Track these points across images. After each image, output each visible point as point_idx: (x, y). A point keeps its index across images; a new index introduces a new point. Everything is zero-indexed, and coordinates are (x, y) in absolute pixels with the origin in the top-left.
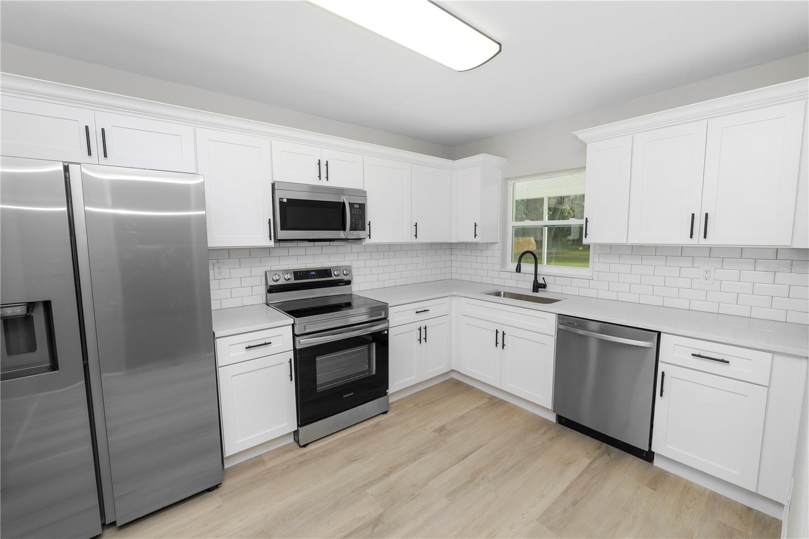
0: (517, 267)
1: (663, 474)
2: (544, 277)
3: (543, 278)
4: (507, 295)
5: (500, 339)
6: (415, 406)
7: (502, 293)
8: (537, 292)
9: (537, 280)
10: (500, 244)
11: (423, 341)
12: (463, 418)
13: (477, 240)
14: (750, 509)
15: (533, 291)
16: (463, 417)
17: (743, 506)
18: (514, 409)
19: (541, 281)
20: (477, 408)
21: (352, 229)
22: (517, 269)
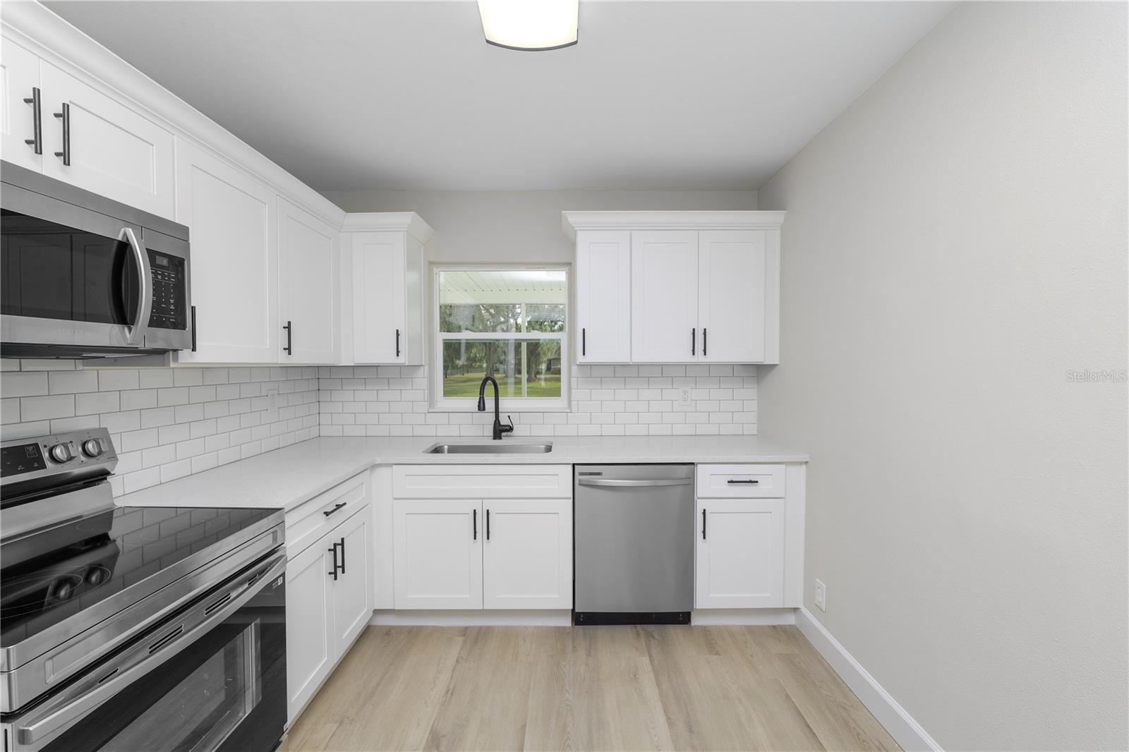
0: (479, 402)
1: (705, 630)
2: (509, 414)
3: (509, 417)
4: (453, 450)
5: (482, 525)
6: (341, 723)
7: (446, 447)
8: (500, 438)
9: (499, 421)
10: (426, 368)
11: (339, 571)
12: (452, 694)
13: (402, 360)
14: (774, 627)
15: (494, 438)
16: (451, 692)
17: (769, 626)
18: (508, 635)
19: (504, 421)
20: (457, 661)
21: (155, 322)
22: (479, 406)
